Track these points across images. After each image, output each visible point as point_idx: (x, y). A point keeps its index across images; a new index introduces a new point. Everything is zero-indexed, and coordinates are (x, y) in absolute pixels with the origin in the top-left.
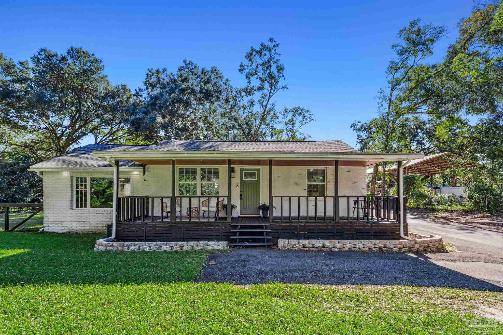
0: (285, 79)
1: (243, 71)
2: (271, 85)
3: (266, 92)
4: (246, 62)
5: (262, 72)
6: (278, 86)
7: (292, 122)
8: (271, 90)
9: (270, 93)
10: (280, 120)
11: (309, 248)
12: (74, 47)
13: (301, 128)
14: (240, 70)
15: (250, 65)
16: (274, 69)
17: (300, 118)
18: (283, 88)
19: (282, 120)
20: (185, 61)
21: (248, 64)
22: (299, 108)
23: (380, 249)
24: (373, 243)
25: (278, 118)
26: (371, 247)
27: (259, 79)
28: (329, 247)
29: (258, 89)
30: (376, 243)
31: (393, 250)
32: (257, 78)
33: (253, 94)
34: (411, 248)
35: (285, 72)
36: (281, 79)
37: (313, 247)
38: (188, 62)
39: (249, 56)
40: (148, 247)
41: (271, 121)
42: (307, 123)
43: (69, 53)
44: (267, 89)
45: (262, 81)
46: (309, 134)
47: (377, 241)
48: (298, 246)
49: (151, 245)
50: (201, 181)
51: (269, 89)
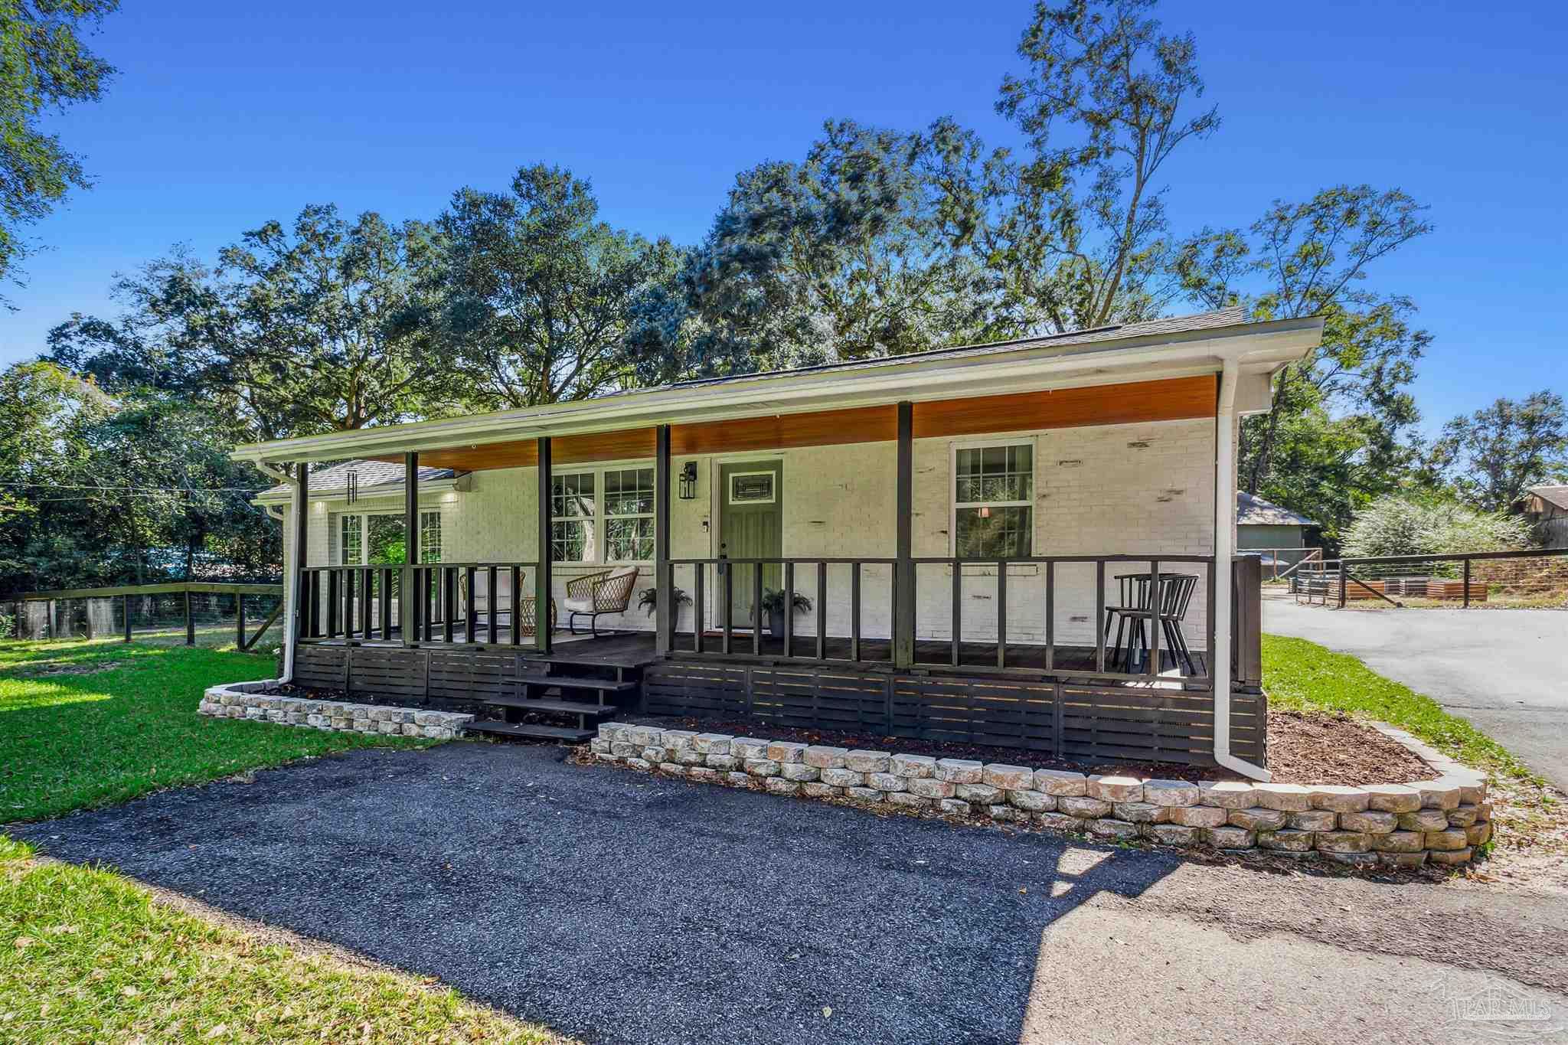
0: (1200, 90)
1: (1012, 105)
2: (1141, 133)
3: (1121, 161)
4: (1022, 69)
5: (1090, 87)
6: (1176, 126)
7: (1314, 257)
8: (1141, 149)
9: (1140, 162)
10: (1254, 256)
11: (688, 765)
12: (528, 167)
13: (1363, 276)
14: (1000, 107)
15: (1039, 74)
16: (1144, 64)
17: (1354, 235)
18: (1197, 127)
19: (1264, 255)
20: (827, 126)
21: (1030, 76)
22: (1342, 192)
23: (978, 808)
24: (949, 777)
25: (1242, 251)
26: (933, 794)
27: (1081, 122)
28: (758, 770)
29: (1084, 159)
30: (962, 778)
31: (1046, 819)
32: (1074, 119)
33: (1065, 180)
34: (1152, 823)
35: (1201, 64)
36: (1187, 96)
37: (703, 765)
38: (836, 126)
39: (1030, 46)
40: (281, 714)
41: (1215, 268)
42: (1393, 245)
43: (517, 186)
44: (1125, 149)
45: (1099, 121)
46: (1399, 293)
47: (971, 768)
48: (652, 753)
49: (289, 706)
50: (607, 513)
51: (1133, 146)
